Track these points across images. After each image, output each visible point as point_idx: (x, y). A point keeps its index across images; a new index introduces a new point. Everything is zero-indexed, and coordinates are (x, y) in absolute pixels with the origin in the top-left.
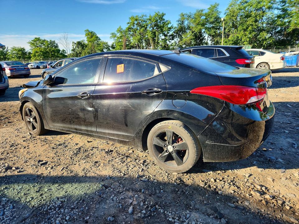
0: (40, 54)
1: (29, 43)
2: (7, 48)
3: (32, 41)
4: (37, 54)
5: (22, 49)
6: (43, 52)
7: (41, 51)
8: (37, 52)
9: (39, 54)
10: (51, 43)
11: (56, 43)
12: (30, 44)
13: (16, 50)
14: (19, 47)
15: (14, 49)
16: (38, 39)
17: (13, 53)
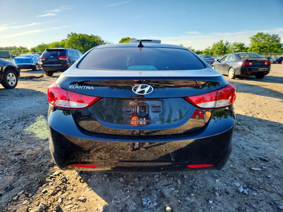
0: (257, 49)
1: (251, 38)
2: (230, 44)
3: (254, 36)
4: (253, 49)
5: (242, 44)
6: (260, 47)
7: (258, 46)
8: (254, 47)
9: (255, 48)
10: (273, 37)
11: (279, 37)
12: (251, 40)
13: (236, 45)
14: (240, 43)
15: (235, 44)
16: (260, 34)
17: (233, 48)
